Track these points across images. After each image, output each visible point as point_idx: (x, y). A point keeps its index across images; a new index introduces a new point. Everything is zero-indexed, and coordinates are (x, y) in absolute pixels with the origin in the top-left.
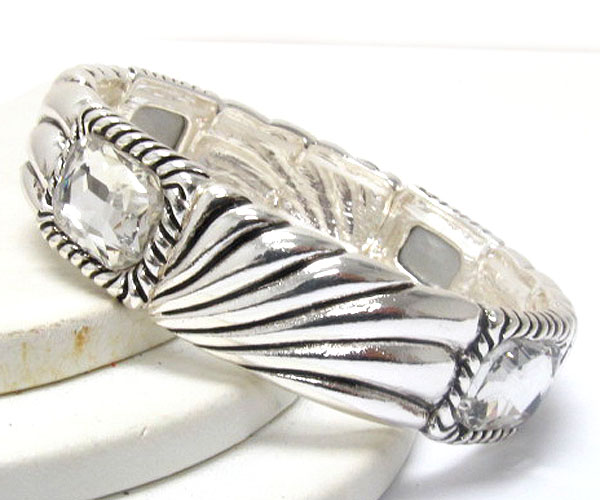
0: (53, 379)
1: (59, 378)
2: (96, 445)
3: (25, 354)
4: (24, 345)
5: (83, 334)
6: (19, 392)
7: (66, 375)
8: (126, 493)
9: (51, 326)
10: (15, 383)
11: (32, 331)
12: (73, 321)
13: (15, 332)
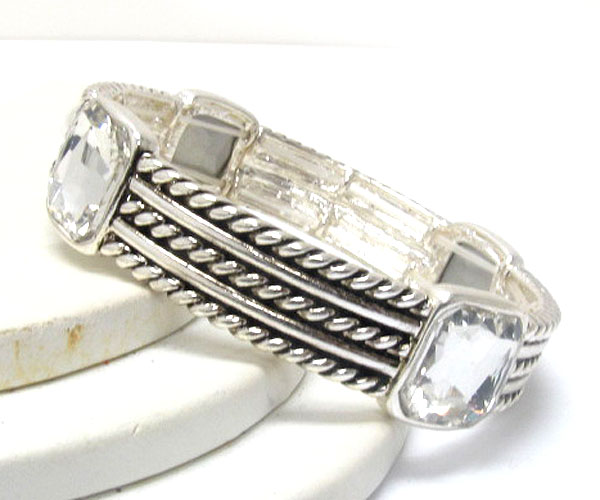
0: (45, 377)
1: (52, 376)
2: (89, 443)
3: (17, 353)
4: (17, 343)
5: (76, 332)
6: (12, 390)
7: (59, 373)
8: (118, 490)
9: (44, 324)
10: (7, 381)
11: (25, 329)
12: (66, 319)
13: (8, 331)
